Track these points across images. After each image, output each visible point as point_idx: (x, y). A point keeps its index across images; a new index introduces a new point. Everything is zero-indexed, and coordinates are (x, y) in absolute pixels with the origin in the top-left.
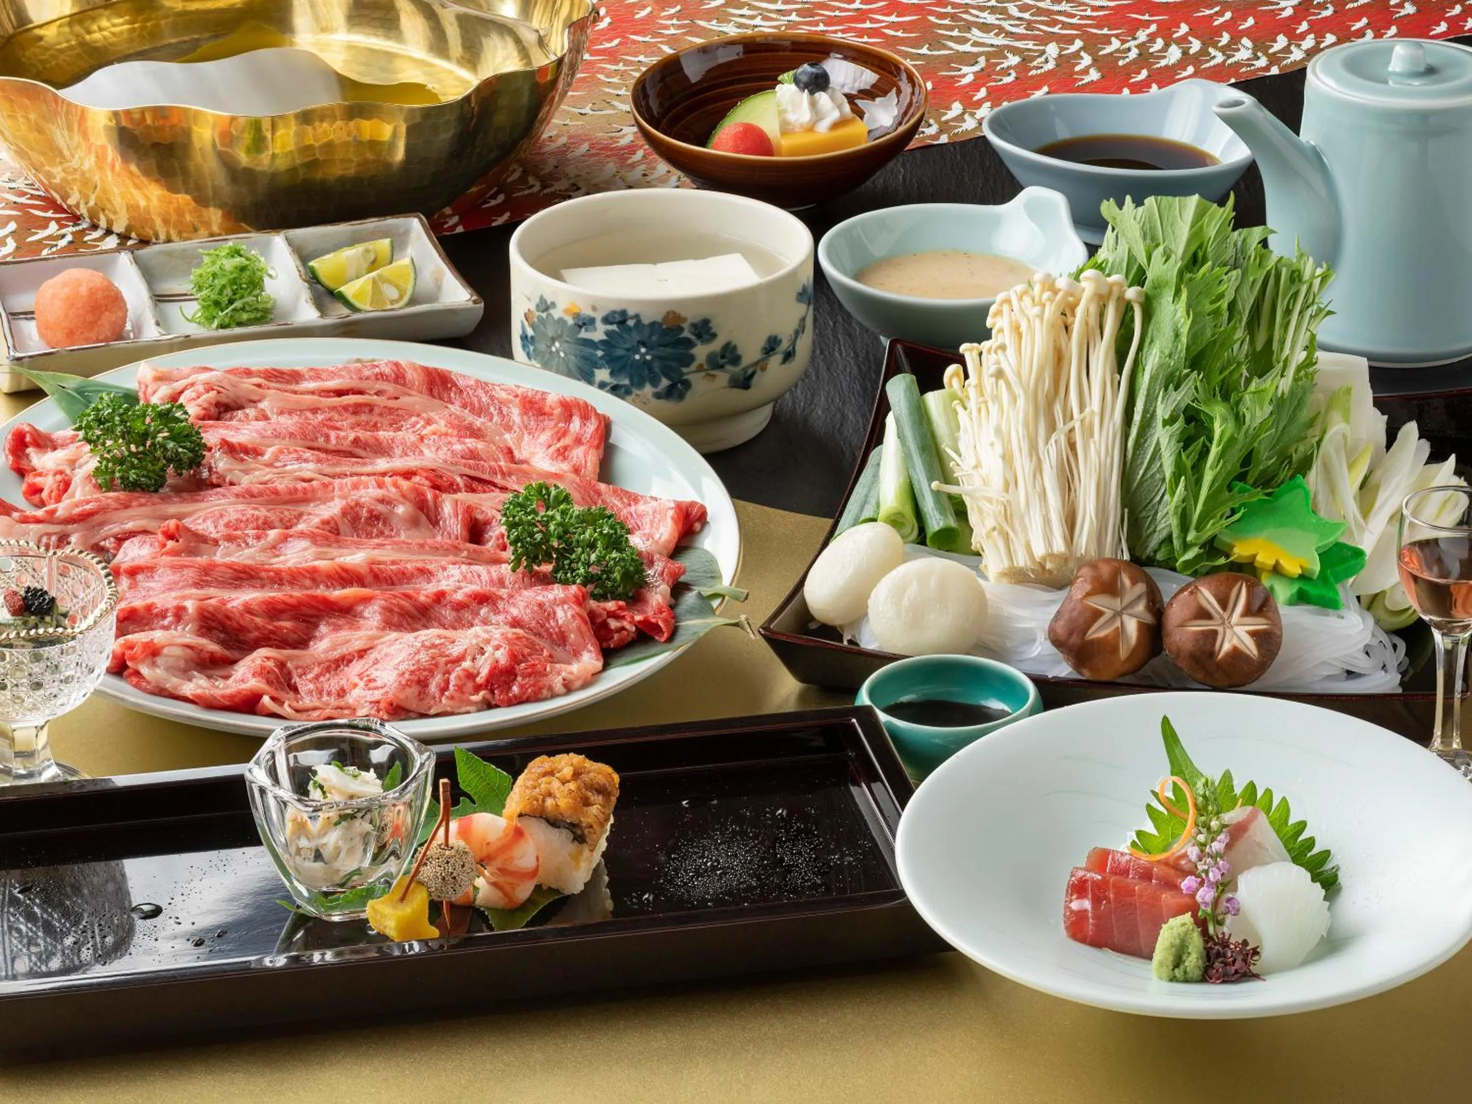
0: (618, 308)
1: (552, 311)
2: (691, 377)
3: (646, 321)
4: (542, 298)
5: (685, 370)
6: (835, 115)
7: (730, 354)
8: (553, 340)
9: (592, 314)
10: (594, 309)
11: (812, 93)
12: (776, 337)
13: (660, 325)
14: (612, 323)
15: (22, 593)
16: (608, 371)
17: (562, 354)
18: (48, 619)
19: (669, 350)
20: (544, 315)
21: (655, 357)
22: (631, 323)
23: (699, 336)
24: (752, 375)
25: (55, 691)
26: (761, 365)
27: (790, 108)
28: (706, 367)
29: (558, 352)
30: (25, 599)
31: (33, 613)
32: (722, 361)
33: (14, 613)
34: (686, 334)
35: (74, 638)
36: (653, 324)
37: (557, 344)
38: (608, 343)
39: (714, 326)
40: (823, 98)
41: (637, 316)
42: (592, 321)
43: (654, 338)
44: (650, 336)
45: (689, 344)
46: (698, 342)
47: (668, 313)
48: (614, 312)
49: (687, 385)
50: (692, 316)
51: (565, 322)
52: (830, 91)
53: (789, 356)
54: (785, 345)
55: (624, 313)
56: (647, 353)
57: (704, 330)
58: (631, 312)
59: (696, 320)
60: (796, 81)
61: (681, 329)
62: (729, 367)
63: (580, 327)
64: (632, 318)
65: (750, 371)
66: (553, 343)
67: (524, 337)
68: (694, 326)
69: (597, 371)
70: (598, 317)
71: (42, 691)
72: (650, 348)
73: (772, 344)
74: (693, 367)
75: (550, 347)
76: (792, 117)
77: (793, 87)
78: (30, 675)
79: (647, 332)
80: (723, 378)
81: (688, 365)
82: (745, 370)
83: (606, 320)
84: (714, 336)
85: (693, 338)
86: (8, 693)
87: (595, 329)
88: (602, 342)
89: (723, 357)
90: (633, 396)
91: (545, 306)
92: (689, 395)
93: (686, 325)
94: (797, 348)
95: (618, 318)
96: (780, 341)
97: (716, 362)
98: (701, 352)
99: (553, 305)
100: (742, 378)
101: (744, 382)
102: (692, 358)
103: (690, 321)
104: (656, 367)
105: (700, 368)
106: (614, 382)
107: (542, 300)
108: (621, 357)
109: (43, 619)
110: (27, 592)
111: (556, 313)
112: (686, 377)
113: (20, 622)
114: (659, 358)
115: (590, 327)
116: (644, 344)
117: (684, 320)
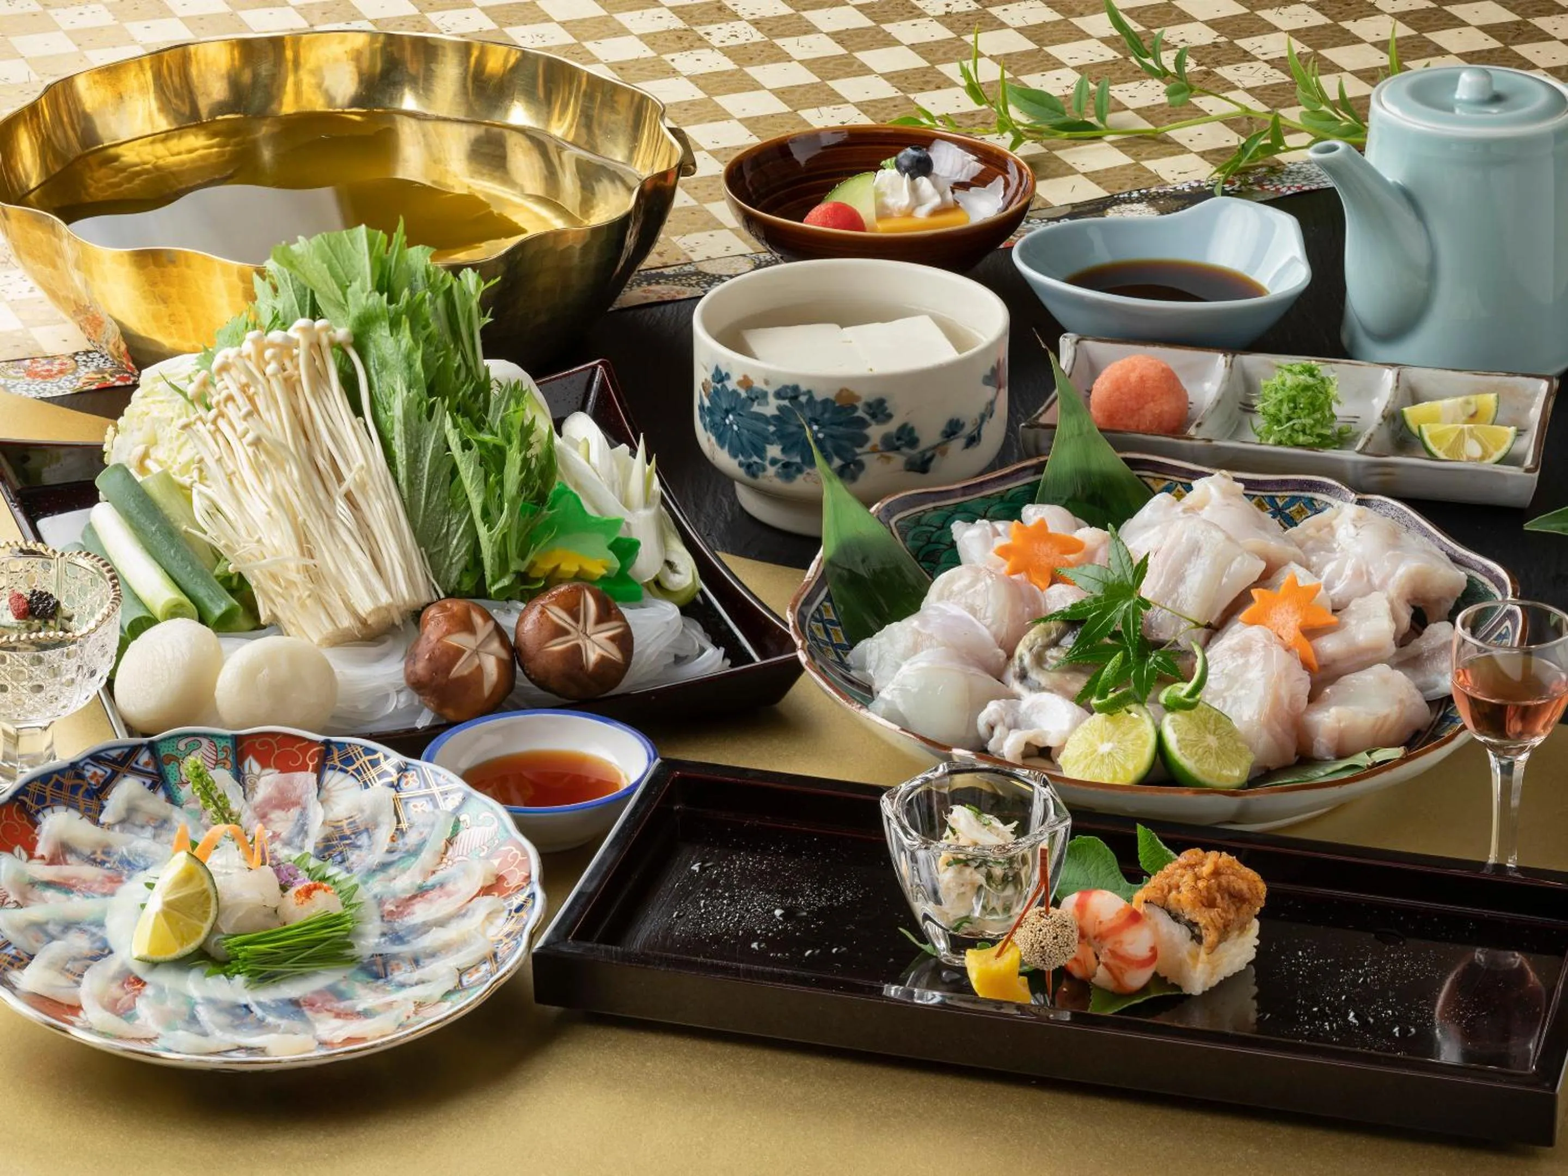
0: (790, 383)
1: (727, 383)
2: (864, 458)
3: (818, 397)
4: (717, 368)
5: (858, 450)
6: (936, 201)
7: (906, 437)
8: (727, 412)
9: (765, 388)
10: (767, 382)
11: (913, 177)
12: (958, 421)
13: (834, 403)
14: (784, 398)
15: (28, 597)
16: (780, 447)
17: (735, 428)
18: (51, 623)
19: (841, 429)
20: (719, 386)
21: (826, 435)
22: (803, 399)
23: (874, 416)
24: (930, 459)
25: (56, 694)
26: (939, 448)
27: (889, 192)
28: (880, 448)
29: (731, 424)
30: (30, 602)
31: (37, 617)
32: (898, 443)
33: (18, 617)
34: (860, 413)
35: (74, 642)
36: (826, 402)
37: (731, 417)
38: (781, 418)
39: (890, 406)
40: (924, 183)
41: (809, 392)
42: (765, 395)
43: (827, 416)
44: (822, 414)
45: (863, 423)
46: (873, 422)
47: (841, 391)
48: (786, 387)
49: (861, 466)
50: (866, 394)
51: (739, 395)
52: (932, 177)
53: (973, 440)
54: (968, 429)
55: (796, 388)
56: (819, 431)
57: (879, 410)
58: (803, 388)
59: (871, 399)
60: (898, 165)
61: (855, 408)
62: (905, 450)
63: (753, 400)
64: (804, 394)
65: (928, 454)
66: (727, 416)
67: (702, 407)
68: (869, 405)
69: (769, 447)
70: (771, 391)
71: (43, 694)
72: (822, 427)
73: (953, 429)
74: (868, 447)
75: (724, 419)
76: (890, 201)
77: (895, 171)
78: (31, 678)
79: (819, 409)
80: (898, 460)
81: (861, 446)
82: (923, 453)
83: (779, 395)
84: (890, 416)
85: (867, 417)
86: (8, 695)
87: (767, 404)
88: (774, 417)
89: (899, 439)
90: (804, 475)
91: (720, 377)
92: (862, 477)
93: (860, 404)
94: (982, 432)
95: (790, 394)
96: (963, 425)
97: (891, 444)
98: (876, 432)
99: (728, 376)
100: (919, 462)
101: (921, 466)
102: (866, 439)
103: (864, 400)
104: (829, 445)
105: (874, 450)
106: (785, 458)
107: (717, 370)
108: (792, 434)
109: (46, 623)
110: (32, 595)
111: (731, 385)
112: (858, 458)
113: (23, 626)
114: (832, 436)
115: (762, 401)
116: (817, 422)
117: (858, 398)
